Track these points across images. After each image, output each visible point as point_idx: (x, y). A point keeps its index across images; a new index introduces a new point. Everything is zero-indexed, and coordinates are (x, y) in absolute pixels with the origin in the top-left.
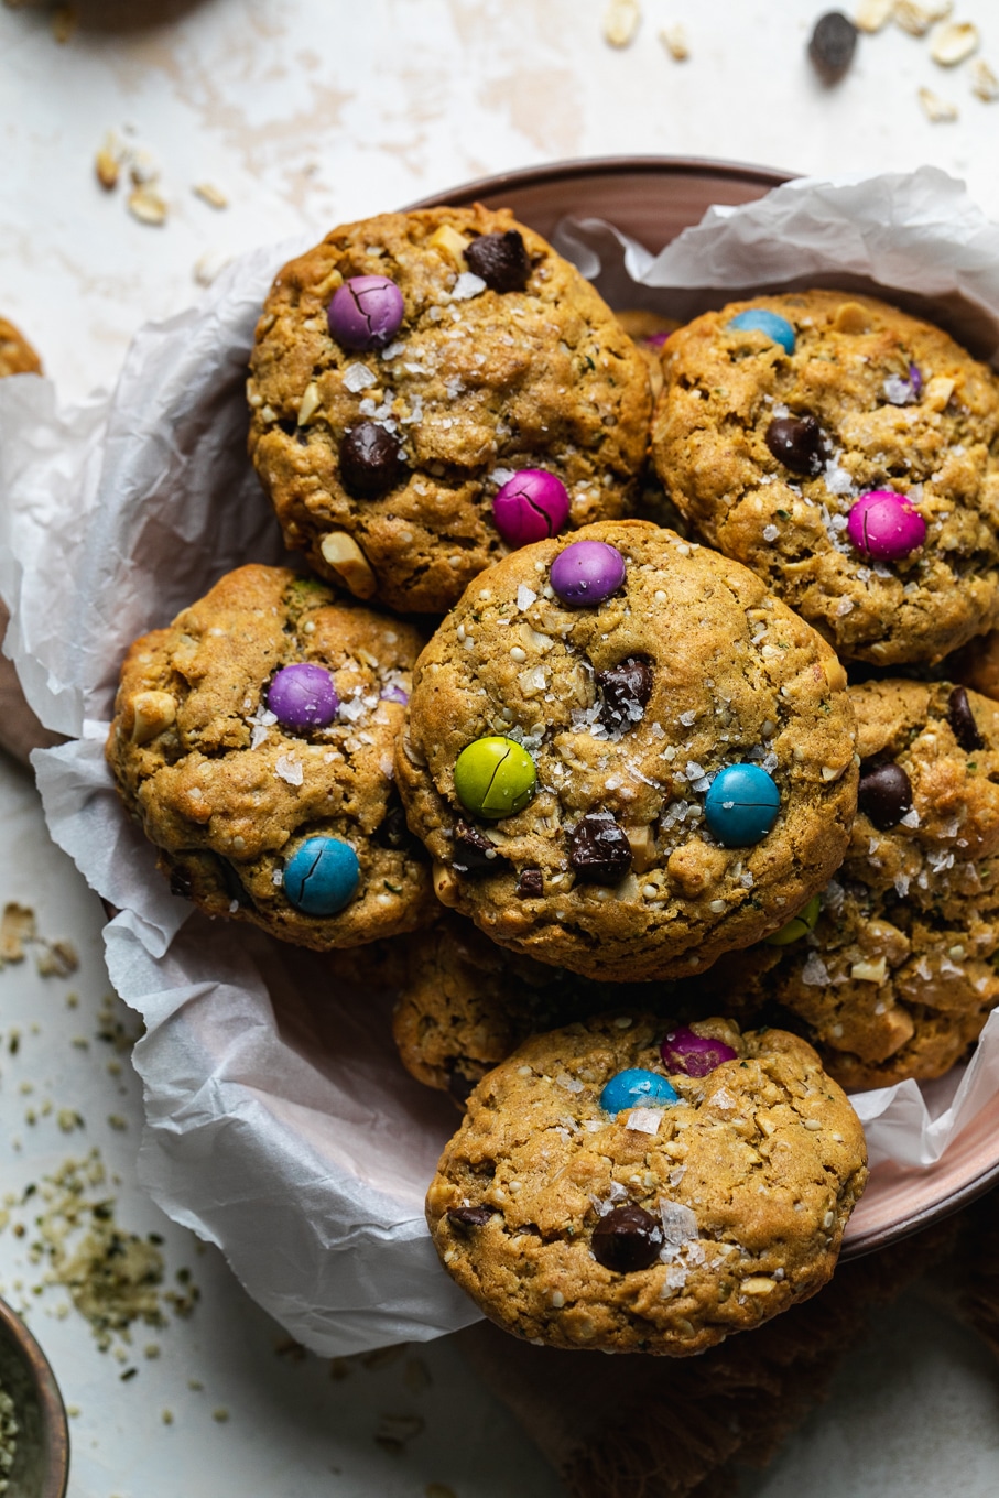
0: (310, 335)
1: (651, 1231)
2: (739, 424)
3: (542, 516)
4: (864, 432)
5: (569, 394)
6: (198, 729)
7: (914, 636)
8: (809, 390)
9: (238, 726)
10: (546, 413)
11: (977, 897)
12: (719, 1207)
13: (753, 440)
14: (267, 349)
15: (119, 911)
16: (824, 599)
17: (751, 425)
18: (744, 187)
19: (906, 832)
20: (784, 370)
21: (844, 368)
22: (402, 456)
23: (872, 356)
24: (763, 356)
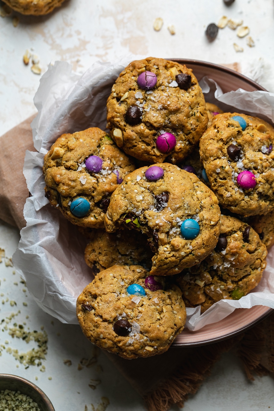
0: (132, 81)
1: (129, 328)
2: (223, 142)
3: (168, 145)
4: (252, 156)
5: (186, 119)
6: (66, 161)
7: (242, 208)
8: (243, 141)
9: (75, 165)
10: (179, 121)
11: (232, 277)
12: (147, 327)
13: (224, 147)
14: (121, 79)
15: (32, 196)
16: (224, 191)
17: (225, 143)
19: (221, 255)
20: (240, 133)
21: (254, 139)
22: (141, 118)
23: (262, 139)
24: (236, 128)
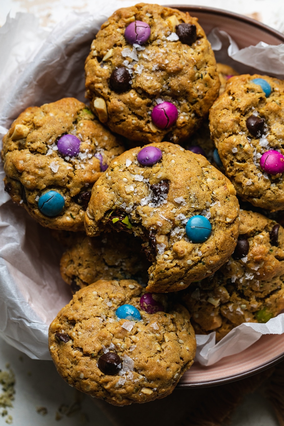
0: (118, 35)
1: (118, 364)
2: (240, 112)
3: (167, 118)
4: (279, 130)
5: (190, 83)
6: (32, 142)
7: (268, 200)
8: (267, 110)
9: (44, 147)
10: (181, 86)
11: (257, 292)
12: (142, 363)
13: (242, 119)
14: (103, 32)
16: (244, 178)
17: (244, 114)
18: (276, 40)
19: (241, 263)
20: (263, 101)
21: (282, 108)
22: (130, 82)
24: (258, 94)
